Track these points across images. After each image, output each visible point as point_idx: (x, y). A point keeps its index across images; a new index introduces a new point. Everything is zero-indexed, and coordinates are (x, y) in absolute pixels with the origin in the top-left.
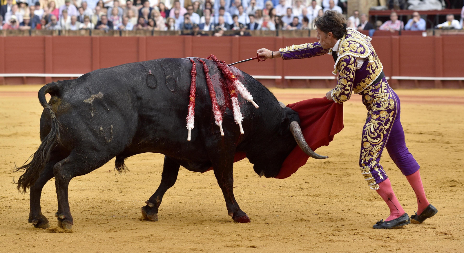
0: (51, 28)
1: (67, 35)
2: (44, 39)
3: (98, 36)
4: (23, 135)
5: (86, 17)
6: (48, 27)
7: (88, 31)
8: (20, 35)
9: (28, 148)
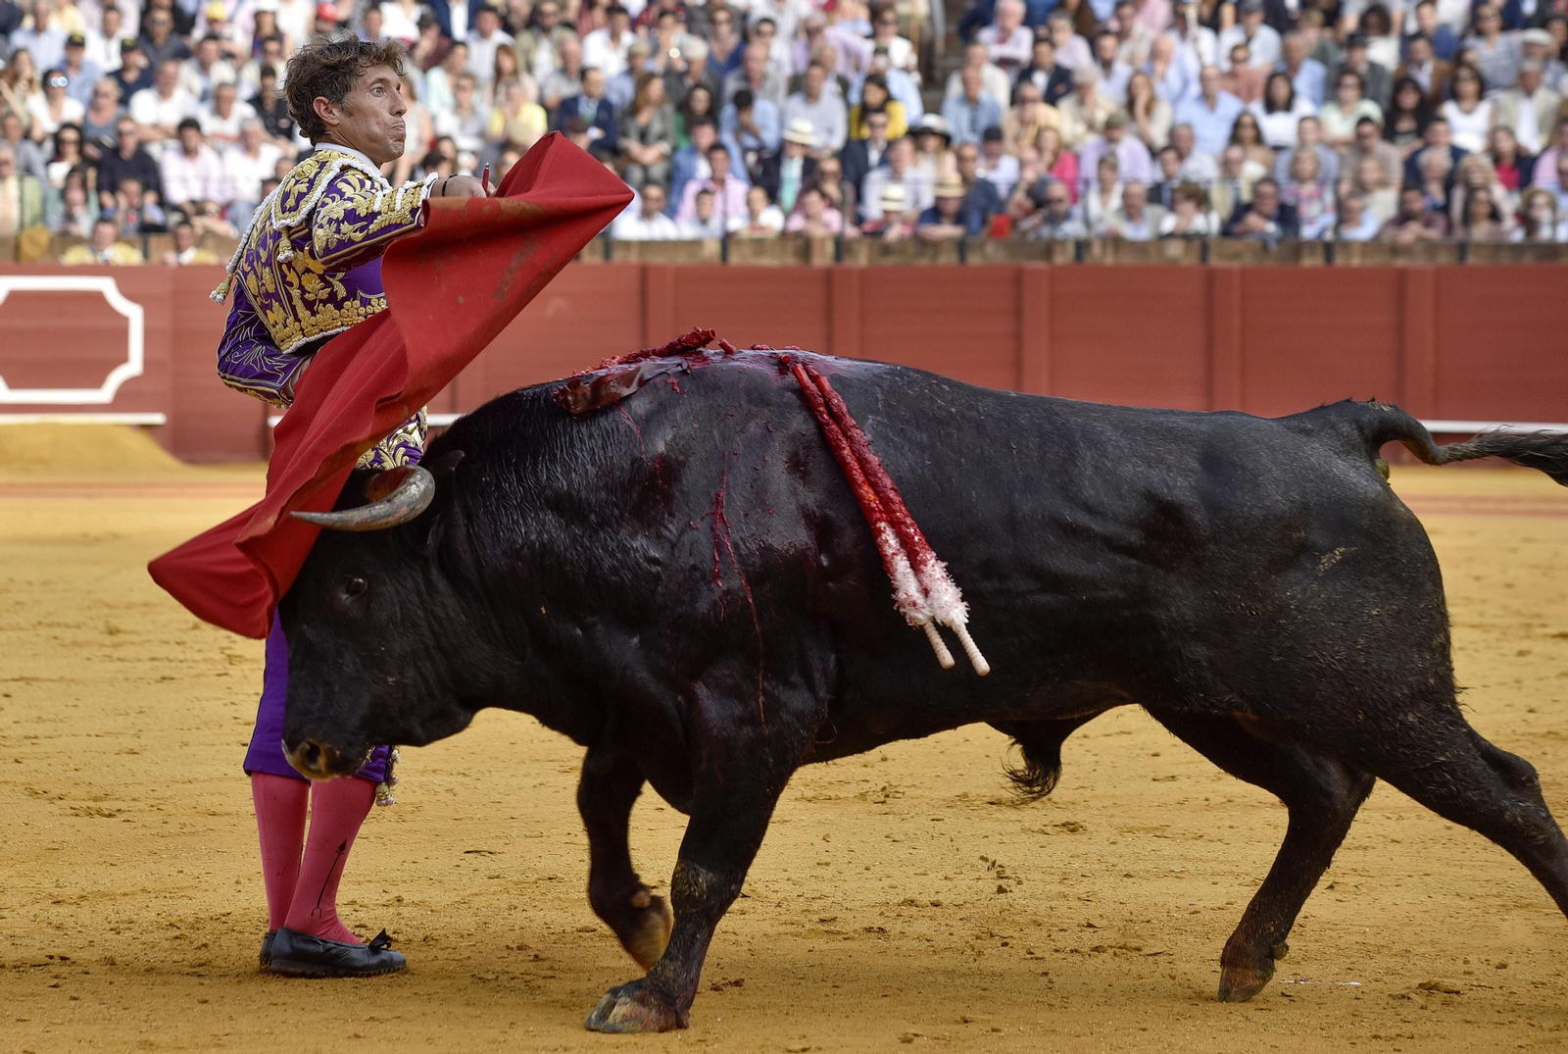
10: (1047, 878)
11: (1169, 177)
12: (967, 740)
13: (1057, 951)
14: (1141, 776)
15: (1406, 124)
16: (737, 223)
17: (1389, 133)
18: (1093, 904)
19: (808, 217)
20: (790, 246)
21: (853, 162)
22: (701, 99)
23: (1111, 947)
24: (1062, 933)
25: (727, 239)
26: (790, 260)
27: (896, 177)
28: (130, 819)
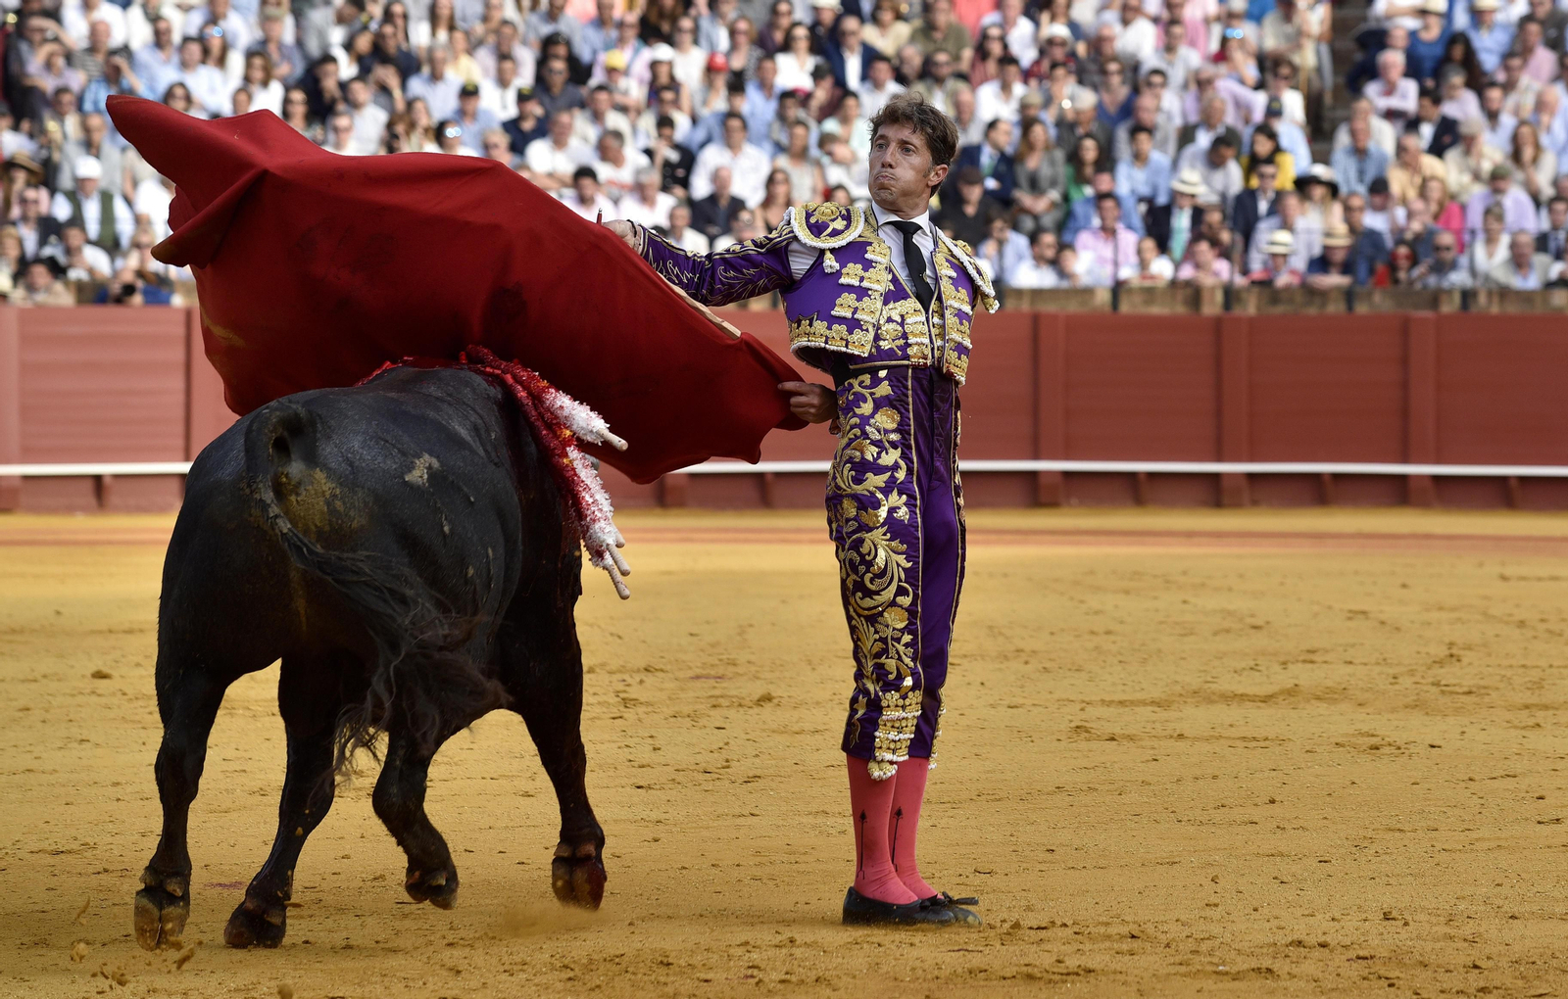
0: (1432, 280)
1: (1495, 309)
2: (1405, 327)
4: (1318, 698)
6: (1422, 277)
8: (1312, 311)
9: (1341, 749)
10: (1434, 920)
11: (1556, 227)
12: (1354, 783)
13: (1442, 992)
14: (1527, 819)
16: (1127, 272)
18: (1479, 945)
19: (1198, 266)
20: (1180, 295)
21: (1243, 214)
22: (1090, 150)
23: (1497, 988)
24: (1449, 974)
25: (1118, 288)
26: (1180, 309)
27: (1286, 225)
28: (525, 861)
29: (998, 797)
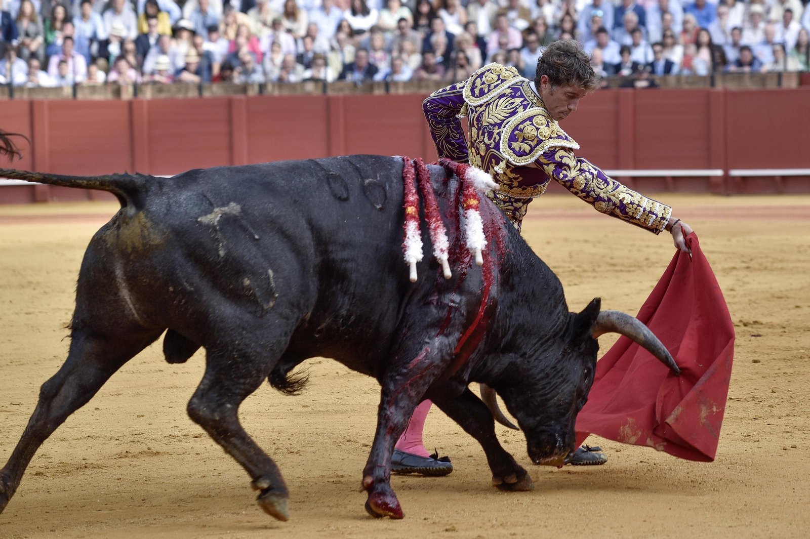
1: (276, 93)
3: (341, 94)
5: (316, 56)
7: (320, 84)
11: (307, 51)
15: (423, 21)
16: (81, 78)
17: (416, 27)
19: (120, 73)
20: (110, 89)
21: (142, 46)
22: (60, 12)
25: (76, 86)
26: (108, 96)
27: (163, 52)
29: (22, 363)
